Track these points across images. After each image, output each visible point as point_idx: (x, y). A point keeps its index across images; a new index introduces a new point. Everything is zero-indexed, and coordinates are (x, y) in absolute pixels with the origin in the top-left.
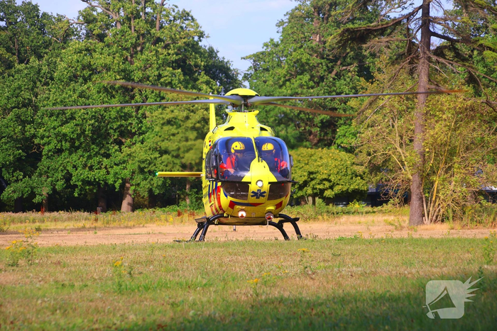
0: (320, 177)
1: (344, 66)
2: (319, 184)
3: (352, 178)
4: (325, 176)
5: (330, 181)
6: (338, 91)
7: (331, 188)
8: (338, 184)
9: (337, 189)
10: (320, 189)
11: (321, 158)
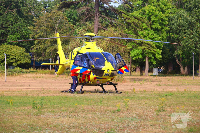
0: (11, 57)
1: (10, 9)
2: (11, 60)
3: (25, 58)
4: (13, 57)
5: (15, 59)
7: (16, 62)
8: (19, 60)
9: (19, 62)
10: (11, 62)
11: (11, 49)
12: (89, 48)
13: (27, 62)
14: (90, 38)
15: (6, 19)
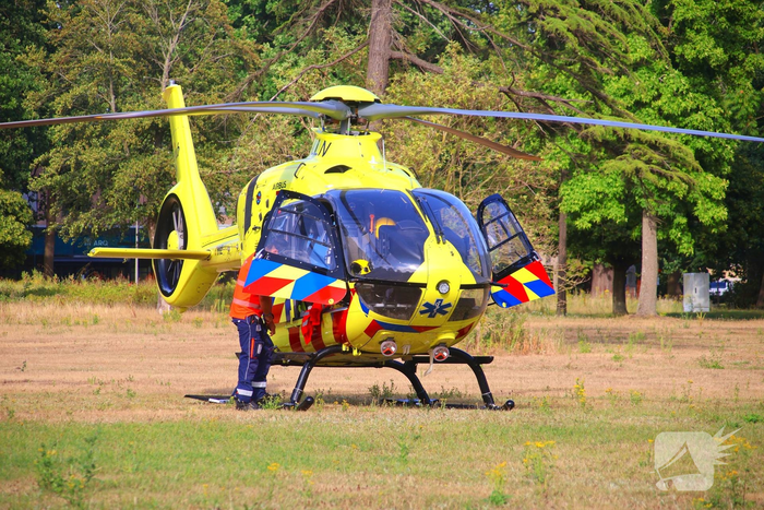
12: (341, 169)
13: (9, 238)
14: (349, 114)
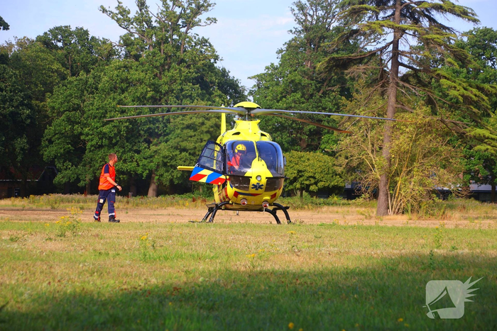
0: (307, 174)
1: (329, 87)
2: (306, 180)
3: (332, 177)
4: (311, 174)
5: (314, 178)
6: (324, 106)
7: (316, 183)
8: (321, 181)
9: (321, 184)
10: (307, 184)
11: (308, 159)
12: (238, 133)
13: (336, 184)
14: (247, 113)
15: (320, 104)
